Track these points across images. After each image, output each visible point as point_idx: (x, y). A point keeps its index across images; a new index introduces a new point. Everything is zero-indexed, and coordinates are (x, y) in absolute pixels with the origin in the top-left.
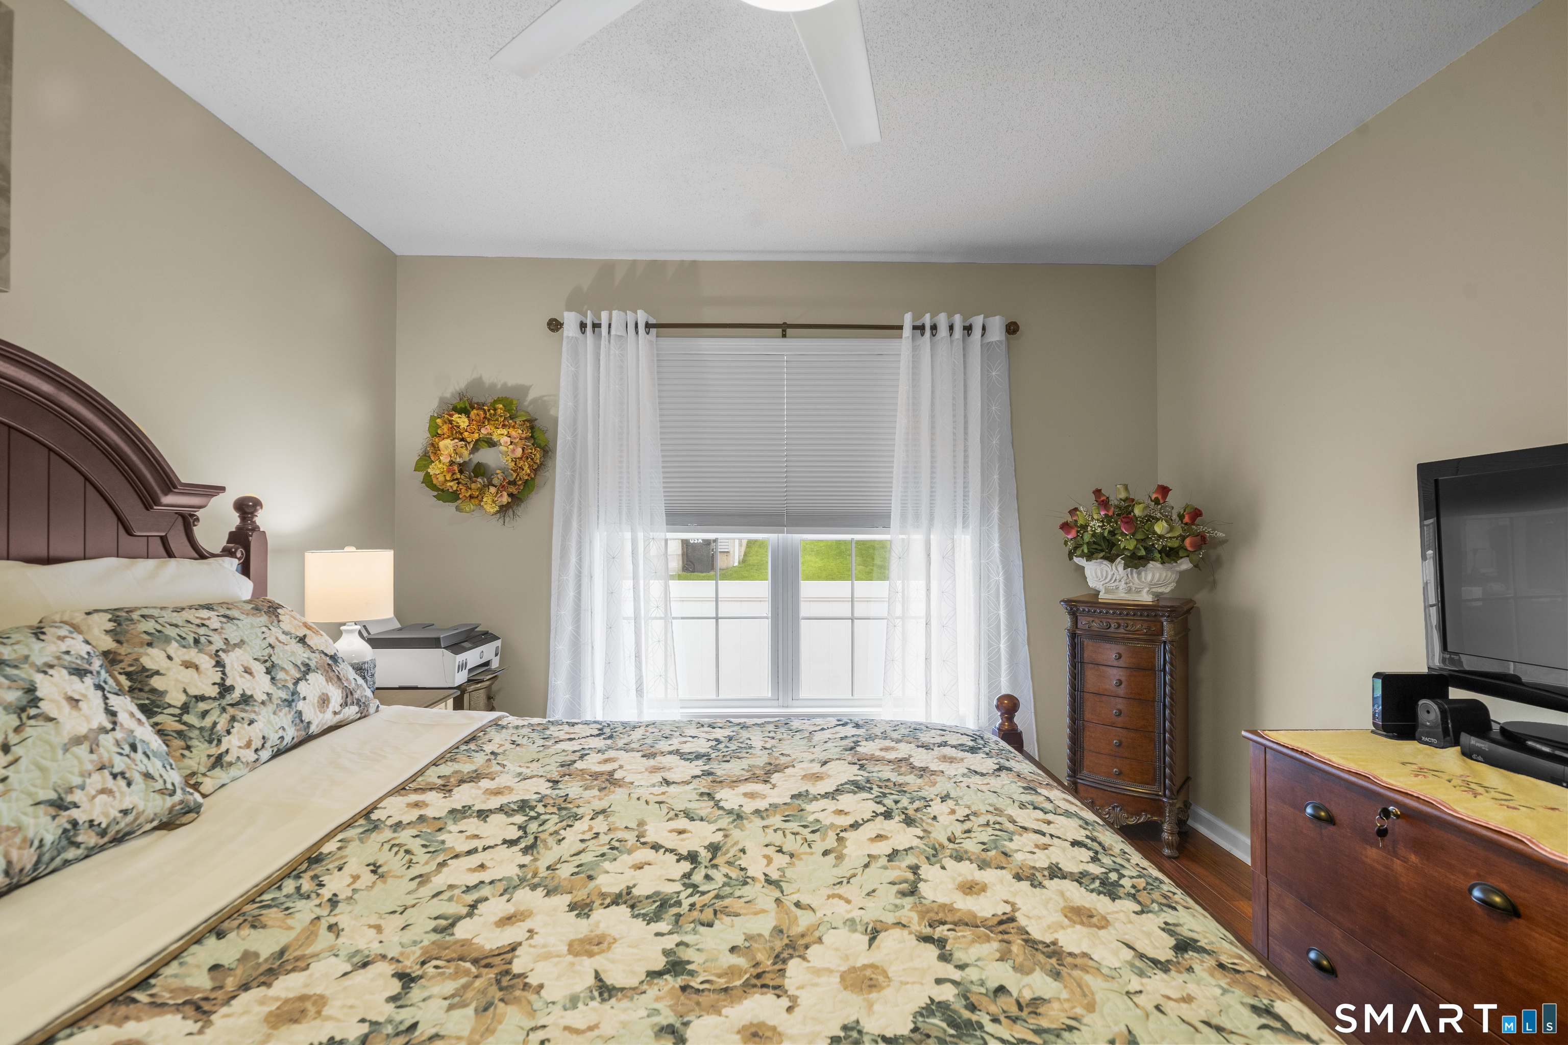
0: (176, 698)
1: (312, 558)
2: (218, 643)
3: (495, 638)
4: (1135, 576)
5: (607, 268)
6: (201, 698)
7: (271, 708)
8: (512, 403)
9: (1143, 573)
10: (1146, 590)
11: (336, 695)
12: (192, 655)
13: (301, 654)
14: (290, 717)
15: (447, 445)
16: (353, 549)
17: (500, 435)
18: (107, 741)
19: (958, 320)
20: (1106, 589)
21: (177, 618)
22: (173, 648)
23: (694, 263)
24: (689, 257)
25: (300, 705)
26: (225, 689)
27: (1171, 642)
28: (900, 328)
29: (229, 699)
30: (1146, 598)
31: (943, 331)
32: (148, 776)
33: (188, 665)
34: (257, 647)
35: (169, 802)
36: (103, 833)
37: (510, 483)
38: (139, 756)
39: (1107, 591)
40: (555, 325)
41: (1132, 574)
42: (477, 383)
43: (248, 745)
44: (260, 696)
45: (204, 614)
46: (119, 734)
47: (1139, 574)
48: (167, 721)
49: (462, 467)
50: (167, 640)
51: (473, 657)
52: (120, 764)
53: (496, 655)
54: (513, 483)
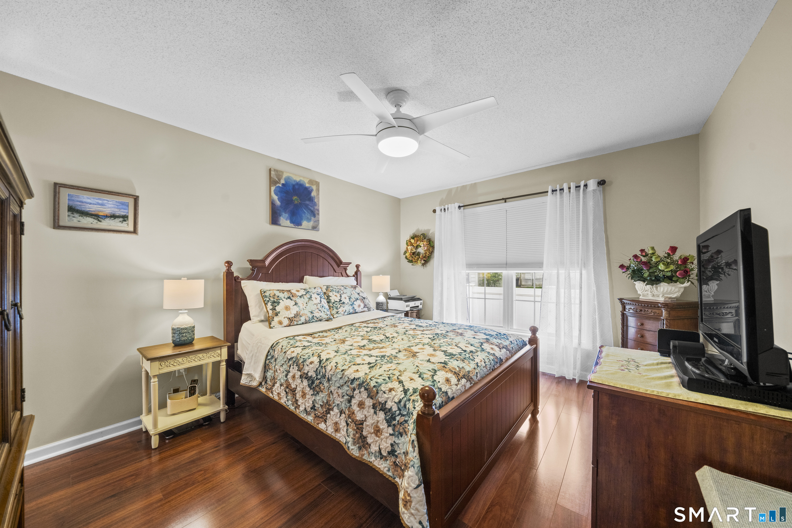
0: (333, 301)
1: (374, 278)
2: (342, 292)
3: (421, 300)
4: (655, 288)
5: (450, 191)
6: (336, 302)
7: (348, 305)
8: (425, 235)
9: (659, 288)
10: (661, 295)
11: (362, 305)
12: (337, 294)
13: (357, 296)
14: (351, 308)
15: (409, 248)
16: (381, 275)
17: (421, 244)
18: (319, 305)
19: (573, 185)
20: (643, 294)
21: (336, 288)
22: (334, 293)
23: (475, 183)
24: (473, 182)
25: (354, 306)
26: (340, 301)
27: (666, 319)
28: (547, 192)
29: (341, 302)
30: (661, 299)
31: (566, 190)
32: (324, 312)
33: (336, 296)
34: (349, 294)
35: (327, 316)
36: (317, 319)
37: (424, 257)
38: (323, 308)
39: (644, 296)
40: (434, 211)
41: (653, 288)
42: (418, 230)
43: (343, 311)
44: (346, 303)
45: (341, 287)
46: (321, 304)
47: (657, 288)
48: (331, 304)
49: (414, 253)
50: (334, 291)
51: (412, 304)
52: (320, 309)
53: (421, 304)
54: (425, 257)
